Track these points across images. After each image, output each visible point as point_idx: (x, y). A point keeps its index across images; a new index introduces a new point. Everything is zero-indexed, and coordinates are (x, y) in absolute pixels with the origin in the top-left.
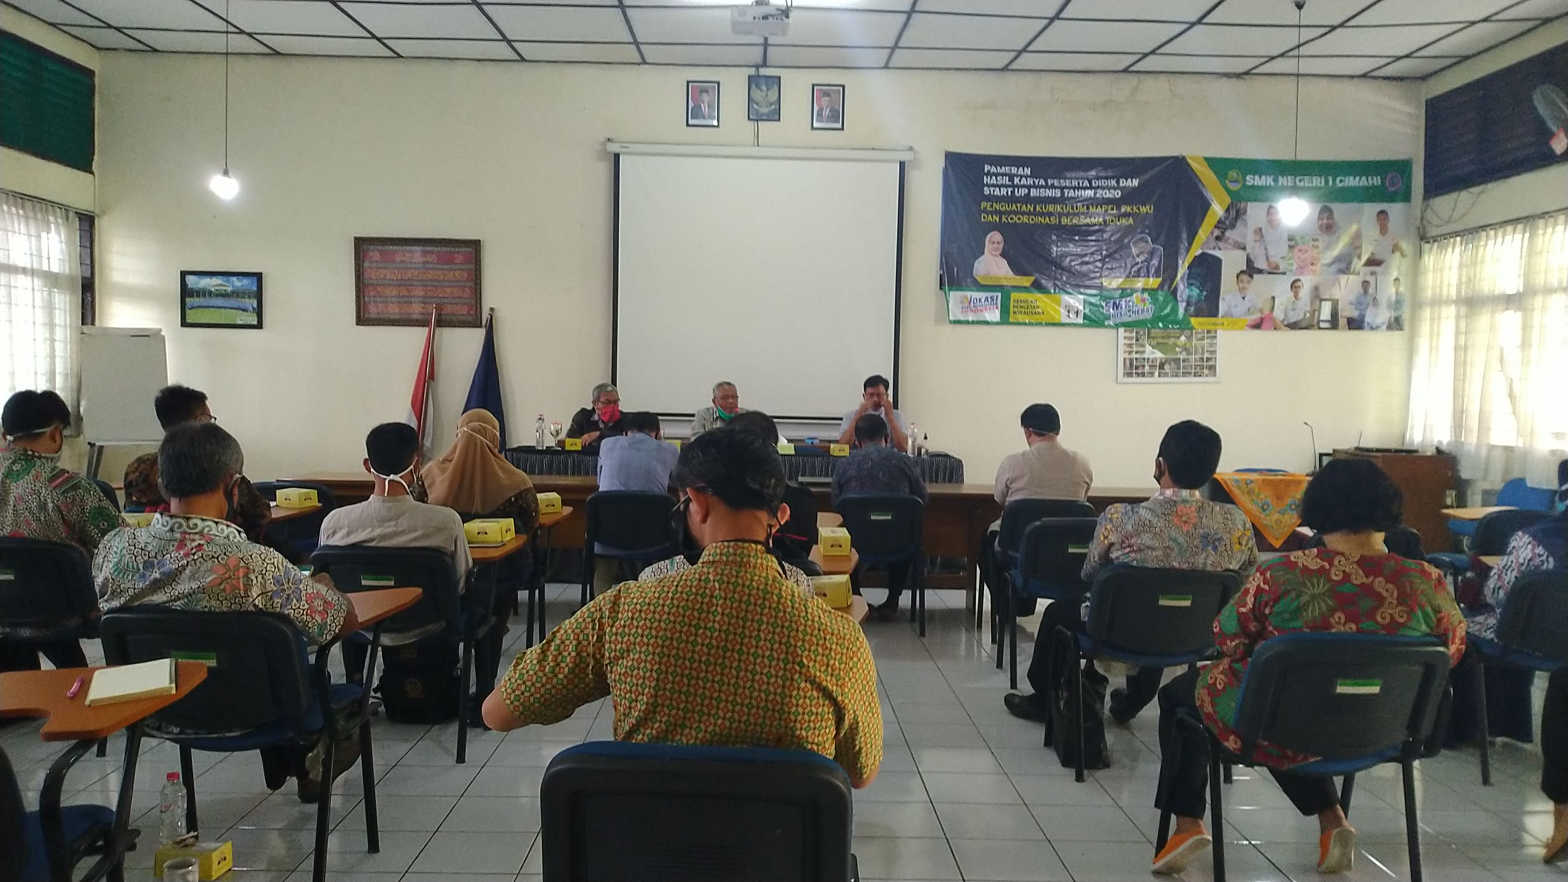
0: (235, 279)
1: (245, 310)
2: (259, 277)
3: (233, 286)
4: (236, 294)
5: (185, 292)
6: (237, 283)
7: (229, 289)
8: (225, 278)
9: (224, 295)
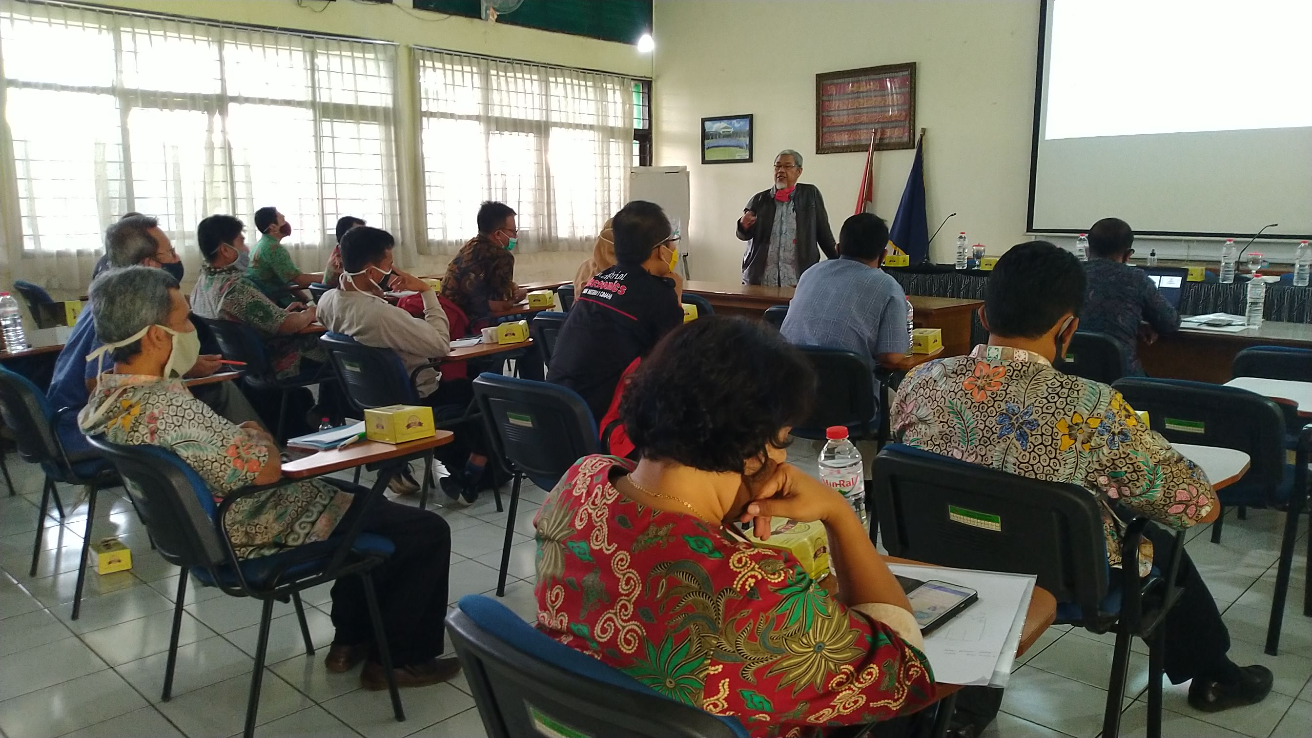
0: (734, 121)
1: (741, 147)
2: (750, 118)
3: (734, 127)
4: (736, 134)
5: (705, 136)
6: (736, 124)
7: (732, 130)
8: (729, 122)
9: (728, 136)
